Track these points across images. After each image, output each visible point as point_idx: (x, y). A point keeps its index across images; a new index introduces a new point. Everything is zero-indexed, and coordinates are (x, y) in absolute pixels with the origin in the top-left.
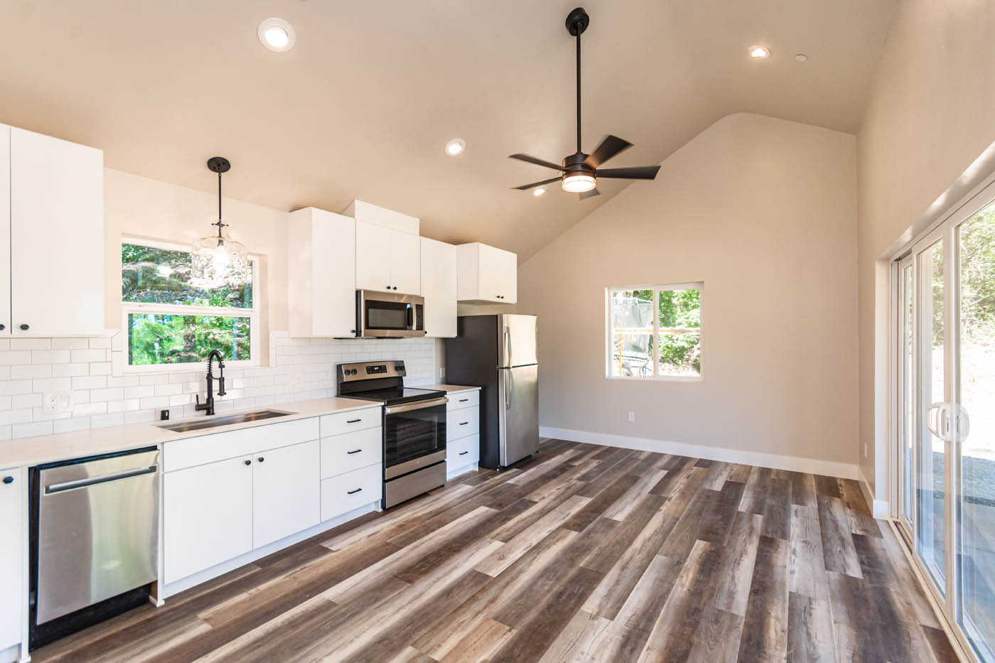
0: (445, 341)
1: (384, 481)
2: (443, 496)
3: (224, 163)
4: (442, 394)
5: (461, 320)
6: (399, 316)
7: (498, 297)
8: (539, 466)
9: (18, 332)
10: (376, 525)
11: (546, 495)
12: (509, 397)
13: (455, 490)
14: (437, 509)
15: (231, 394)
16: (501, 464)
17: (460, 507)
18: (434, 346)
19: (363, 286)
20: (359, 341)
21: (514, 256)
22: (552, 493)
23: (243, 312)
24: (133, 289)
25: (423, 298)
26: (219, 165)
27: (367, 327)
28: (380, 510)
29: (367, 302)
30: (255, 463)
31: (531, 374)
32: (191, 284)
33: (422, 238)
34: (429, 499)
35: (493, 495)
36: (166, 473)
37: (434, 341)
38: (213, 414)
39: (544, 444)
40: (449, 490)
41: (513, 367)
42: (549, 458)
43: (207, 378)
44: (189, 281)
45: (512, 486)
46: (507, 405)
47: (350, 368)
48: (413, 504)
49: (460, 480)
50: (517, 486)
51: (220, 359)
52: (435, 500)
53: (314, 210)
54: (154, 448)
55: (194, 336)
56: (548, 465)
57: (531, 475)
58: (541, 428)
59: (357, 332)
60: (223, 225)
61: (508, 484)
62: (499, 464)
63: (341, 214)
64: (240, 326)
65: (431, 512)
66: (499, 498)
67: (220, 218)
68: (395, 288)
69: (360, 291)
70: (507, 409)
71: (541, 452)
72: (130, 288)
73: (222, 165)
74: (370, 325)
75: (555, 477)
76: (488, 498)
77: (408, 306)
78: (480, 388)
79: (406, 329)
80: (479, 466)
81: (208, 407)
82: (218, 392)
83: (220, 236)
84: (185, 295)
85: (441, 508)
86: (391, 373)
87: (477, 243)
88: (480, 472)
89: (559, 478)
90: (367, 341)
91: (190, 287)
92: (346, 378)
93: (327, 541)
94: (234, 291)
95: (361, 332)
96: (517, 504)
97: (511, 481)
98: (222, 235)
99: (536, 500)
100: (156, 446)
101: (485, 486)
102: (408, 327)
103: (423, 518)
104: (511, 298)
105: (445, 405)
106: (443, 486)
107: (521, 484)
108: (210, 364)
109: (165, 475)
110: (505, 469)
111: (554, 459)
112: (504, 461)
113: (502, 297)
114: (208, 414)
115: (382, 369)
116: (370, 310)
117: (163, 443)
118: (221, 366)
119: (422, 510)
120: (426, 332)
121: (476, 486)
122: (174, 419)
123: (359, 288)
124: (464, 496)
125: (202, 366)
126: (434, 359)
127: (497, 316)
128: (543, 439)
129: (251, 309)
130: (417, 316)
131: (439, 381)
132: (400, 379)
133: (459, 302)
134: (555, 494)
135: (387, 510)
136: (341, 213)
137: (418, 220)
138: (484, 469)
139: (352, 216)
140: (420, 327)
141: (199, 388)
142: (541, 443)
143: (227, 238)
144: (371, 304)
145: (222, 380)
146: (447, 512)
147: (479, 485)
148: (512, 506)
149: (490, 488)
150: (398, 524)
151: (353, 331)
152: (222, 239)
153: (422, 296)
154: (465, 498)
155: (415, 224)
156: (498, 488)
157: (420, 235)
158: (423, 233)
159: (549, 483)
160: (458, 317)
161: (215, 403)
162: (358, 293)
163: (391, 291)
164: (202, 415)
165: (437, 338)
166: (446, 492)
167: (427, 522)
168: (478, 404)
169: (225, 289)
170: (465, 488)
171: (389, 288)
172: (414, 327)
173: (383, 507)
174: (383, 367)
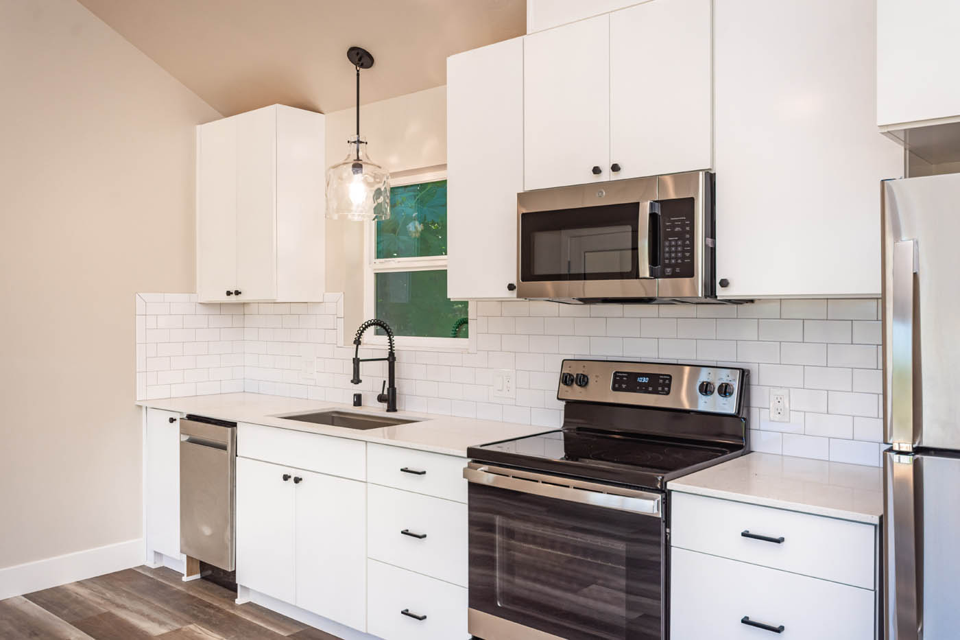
27: (527, 276)
29: (525, 217)
38: (395, 410)
47: (575, 370)
54: (233, 425)
60: (362, 143)
67: (358, 133)
68: (615, 169)
81: (389, 399)
83: (358, 159)
98: (360, 157)
100: (236, 423)
114: (390, 410)
115: (660, 384)
116: (536, 236)
122: (366, 407)
130: (669, 234)
143: (366, 160)
151: (510, 287)
163: (607, 176)
164: (383, 410)
171: (597, 171)
174: (661, 379)
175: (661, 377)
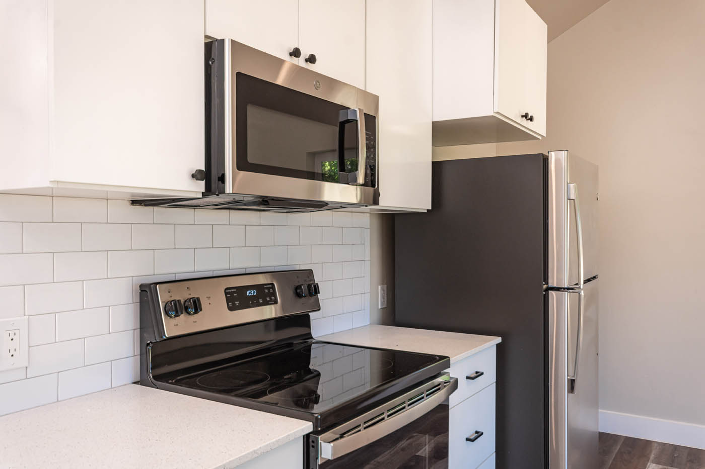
6: (318, 139)
7: (526, 116)
18: (367, 234)
27: (243, 164)
29: (240, 77)
37: (367, 220)
47: (182, 295)
59: (211, 178)
68: (312, 59)
69: (220, 43)
74: (251, 159)
78: (499, 340)
86: (285, 304)
92: (173, 327)
95: (222, 179)
113: (531, 119)
115: (267, 294)
116: (253, 110)
123: (215, 32)
126: (368, 263)
127: (545, 157)
130: (366, 145)
131: (377, 316)
132: (304, 321)
140: (370, 177)
144: (251, 92)
151: (196, 176)
162: (212, 48)
163: (303, 64)
171: (296, 53)
172: (361, 176)
174: (267, 288)
175: (265, 286)
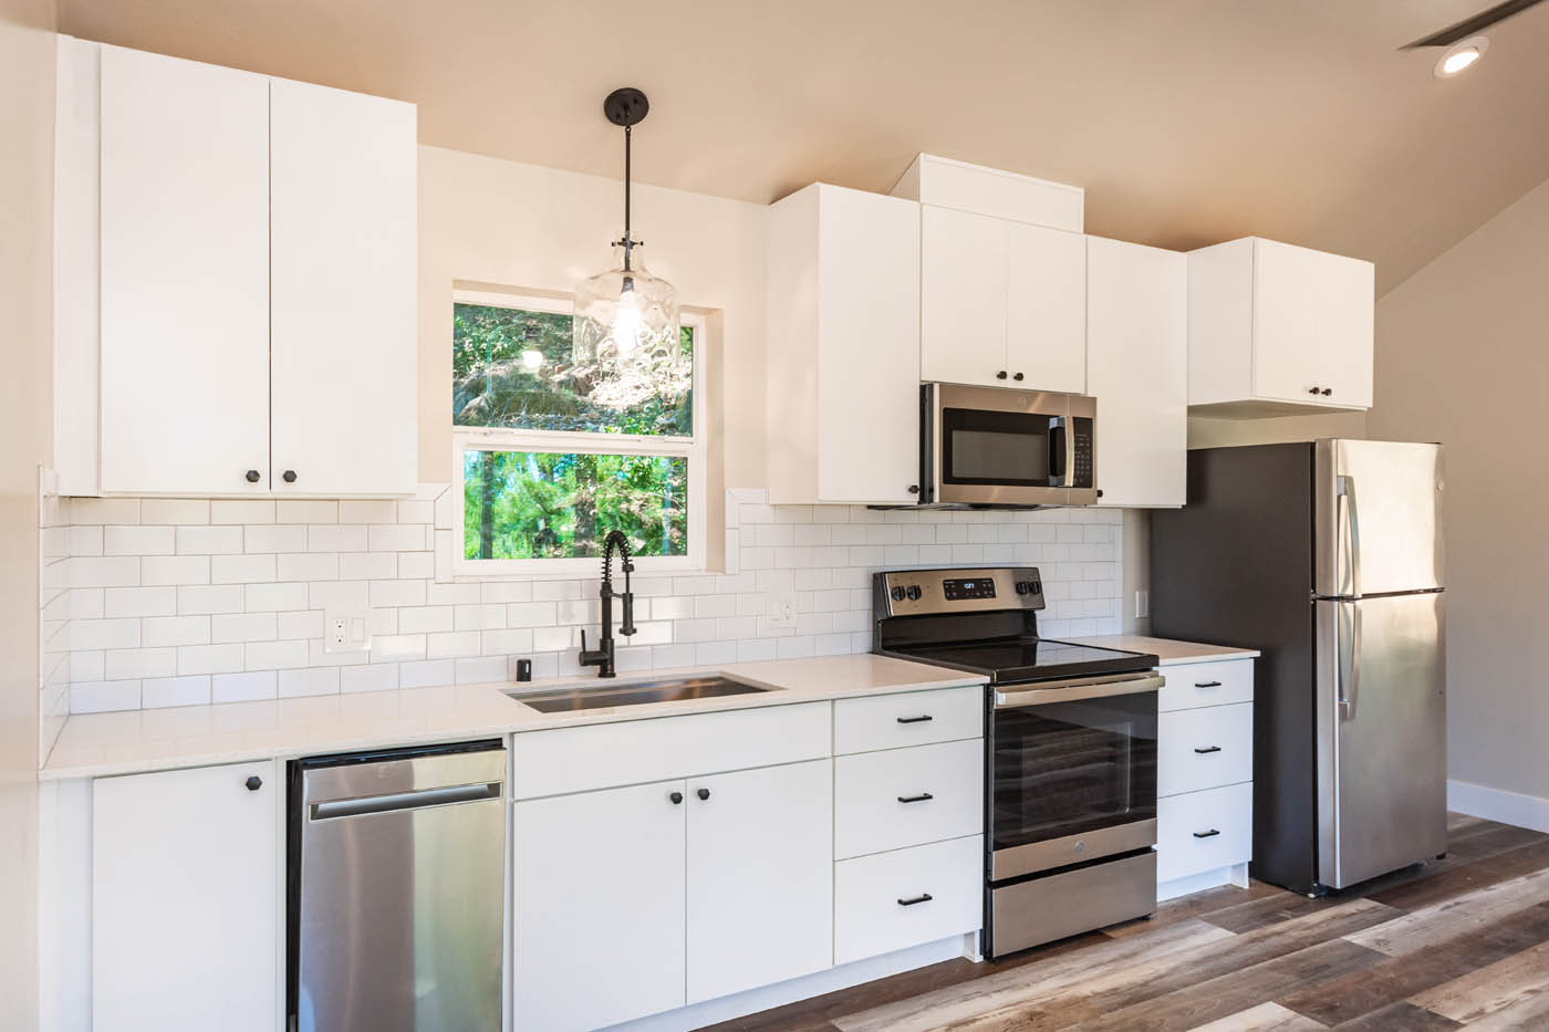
0: (1151, 519)
1: (990, 885)
2: (1149, 948)
3: (636, 102)
4: (1146, 663)
5: (1197, 461)
6: (1029, 448)
7: (1315, 391)
8: (1449, 902)
9: (280, 486)
10: (966, 998)
11: (1490, 1006)
12: (1349, 686)
13: (1182, 937)
14: (1136, 985)
15: (646, 634)
16: (1323, 880)
17: (1203, 993)
18: (1119, 532)
19: (937, 374)
20: (928, 516)
21: (1364, 270)
22: (1511, 1005)
23: (675, 444)
24: (500, 413)
25: (1094, 400)
26: (626, 107)
27: (948, 478)
28: (978, 958)
29: (948, 414)
30: (690, 799)
31: (1420, 620)
32: (594, 398)
33: (1090, 237)
34: (1105, 952)
35: (1303, 974)
36: (519, 801)
37: (1118, 517)
38: (613, 675)
39: (1459, 832)
40: (1166, 935)
41: (1365, 596)
42: (1486, 881)
43: (602, 593)
44: (591, 394)
45: (1365, 953)
46: (1343, 708)
47: (906, 583)
48: (1067, 956)
49: (1197, 907)
50: (1382, 955)
51: (625, 554)
52: (1126, 957)
53: (827, 192)
54: (495, 744)
55: (592, 505)
56: (1483, 904)
57: (1424, 927)
58: (1453, 786)
59: (924, 491)
60: (633, 244)
61: (1350, 944)
62: (1317, 878)
63: (887, 194)
64: (676, 484)
65: (1114, 991)
66: (1325, 985)
67: (628, 228)
68: (1019, 377)
69: (931, 386)
70: (1343, 717)
71: (1451, 860)
72: (495, 412)
73: (632, 106)
74: (956, 473)
75: (1513, 947)
76: (1288, 978)
77: (1053, 423)
78: (1257, 654)
79: (1046, 484)
80: (1250, 875)
81: (601, 659)
82: (621, 626)
83: (627, 268)
84: (583, 422)
85: (1146, 984)
86: (1006, 598)
87: (1249, 240)
88: (1253, 894)
89: (1530, 955)
90: (947, 514)
91: (592, 405)
92: (897, 608)
93: (850, 1018)
94: (668, 409)
95: (931, 490)
96: (1387, 1017)
97: (1359, 938)
98: (632, 268)
99: (1454, 1017)
100: (501, 739)
101: (1274, 941)
102: (1052, 479)
103: (1097, 1003)
104: (1355, 390)
105: (1155, 693)
106: (1145, 918)
107: (1395, 952)
108: (607, 563)
109: (517, 805)
110: (1333, 896)
111: (1501, 888)
112: (1334, 871)
113: (1327, 392)
114: (603, 674)
115: (984, 588)
116: (956, 435)
117: (512, 735)
118: (628, 568)
119: (1090, 980)
120: (1100, 494)
121: (1246, 936)
122: (543, 680)
123: (928, 377)
124: (1207, 959)
125: (592, 567)
126: (1119, 566)
127: (1313, 445)
128: (1458, 816)
129: (690, 439)
130: (1076, 448)
131: (1132, 625)
132: (1028, 618)
133: (1192, 410)
134: (1521, 1007)
135: (997, 961)
136: (887, 191)
137: (1082, 191)
138: (1266, 888)
139: (913, 195)
140: (1085, 479)
141: (585, 614)
142: (1451, 827)
143: (640, 272)
144: (957, 420)
145: (628, 599)
146: (1160, 999)
147: (1253, 933)
148: (1369, 1021)
149: (1290, 949)
150: (1026, 1007)
151: (913, 489)
152: (630, 275)
153: (1090, 395)
154: (1213, 966)
155: (1071, 201)
156: (1314, 954)
157: (1085, 232)
158: (1095, 225)
159: (1495, 967)
160: (1190, 453)
161: (616, 650)
162: (925, 391)
163: (1010, 383)
164: (591, 676)
165: (1125, 510)
166: (1154, 938)
167: (1107, 1018)
168: (1251, 697)
169: (650, 405)
170: (1211, 937)
171: (1003, 375)
172: (1070, 479)
173: (986, 950)
174: (985, 583)
